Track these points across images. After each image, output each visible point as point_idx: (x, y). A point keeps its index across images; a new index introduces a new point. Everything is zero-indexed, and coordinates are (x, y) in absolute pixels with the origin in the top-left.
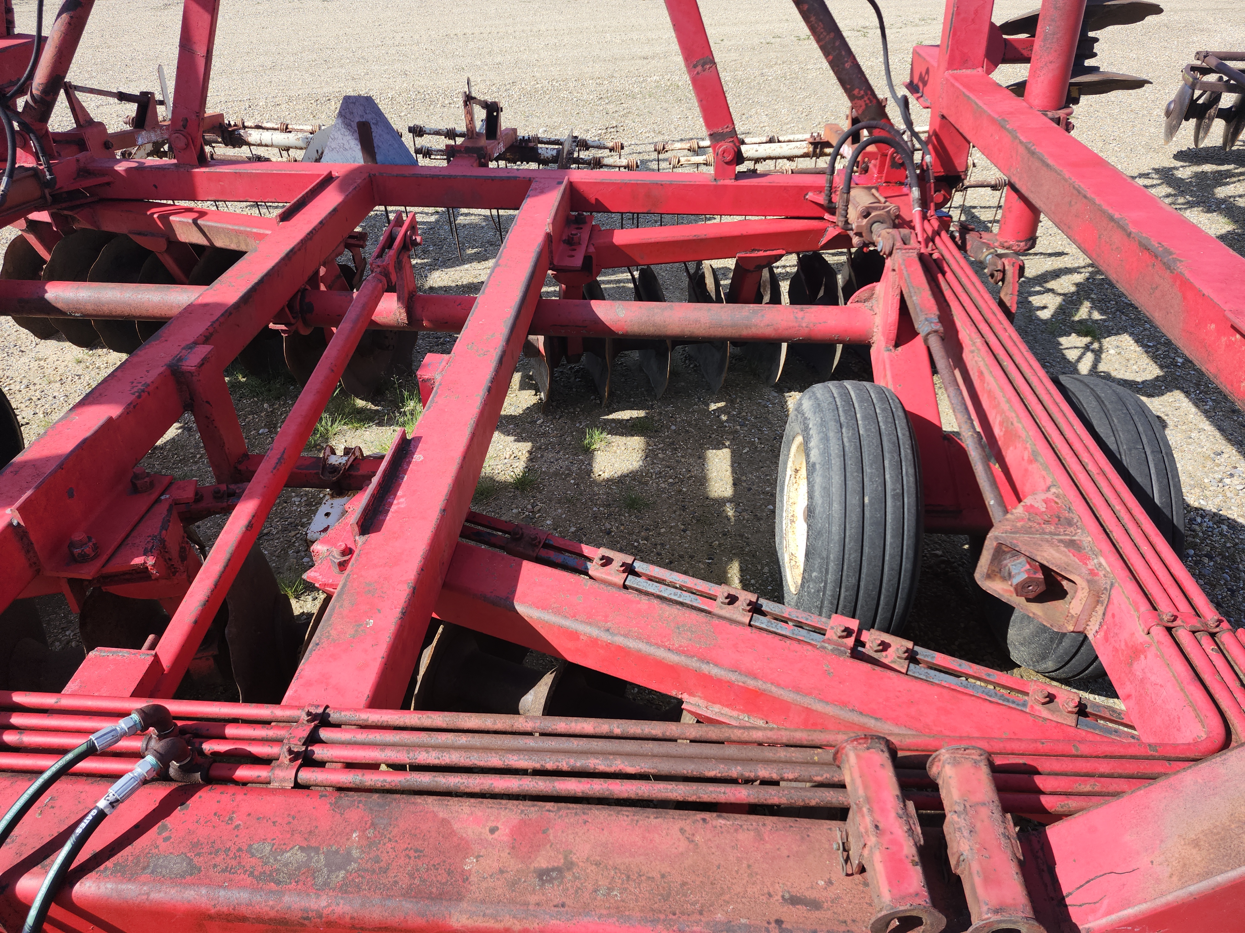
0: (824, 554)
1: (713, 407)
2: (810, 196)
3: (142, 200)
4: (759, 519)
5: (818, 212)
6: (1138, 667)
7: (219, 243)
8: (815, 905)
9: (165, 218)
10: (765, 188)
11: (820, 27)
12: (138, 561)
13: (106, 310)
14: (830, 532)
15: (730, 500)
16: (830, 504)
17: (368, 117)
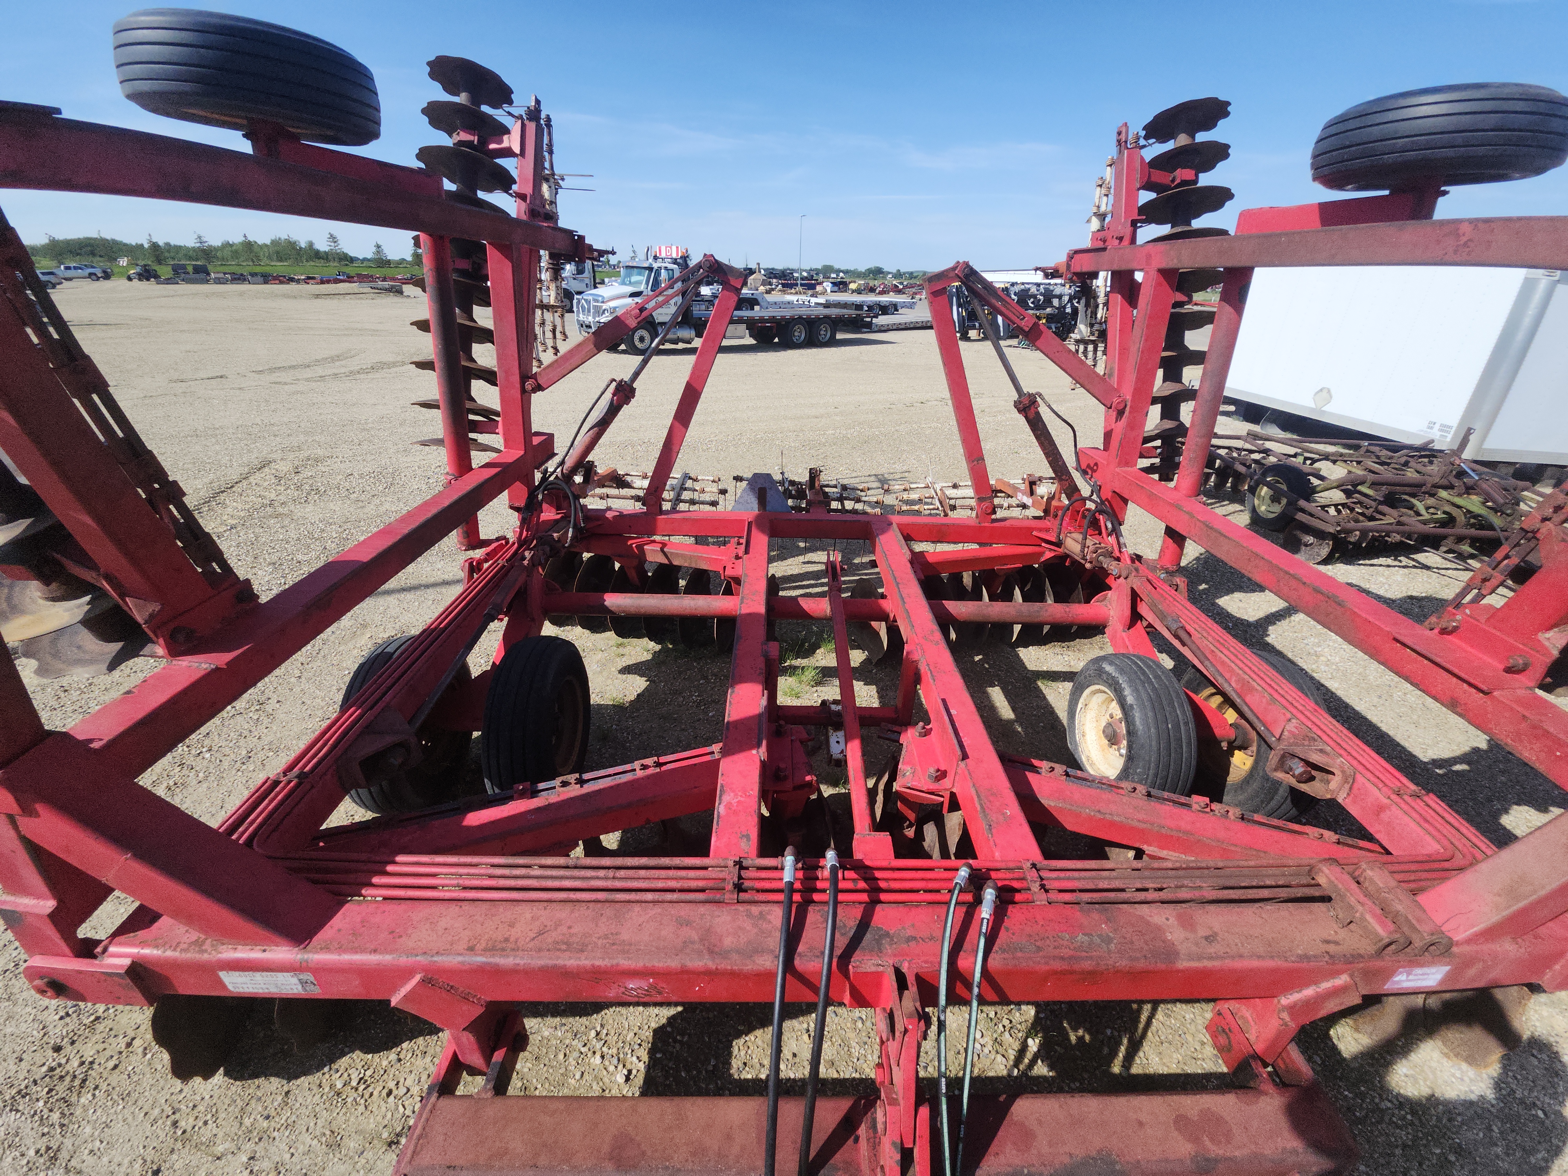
0: (1147, 758)
1: (977, 658)
2: (1034, 533)
3: (621, 535)
4: (1038, 733)
5: (1038, 542)
6: (1385, 816)
7: (676, 563)
8: (1337, 943)
9: (640, 547)
10: (1004, 528)
11: (1046, 443)
12: (808, 778)
13: (643, 611)
14: (1151, 746)
15: (1016, 721)
16: (1149, 729)
17: (766, 485)
